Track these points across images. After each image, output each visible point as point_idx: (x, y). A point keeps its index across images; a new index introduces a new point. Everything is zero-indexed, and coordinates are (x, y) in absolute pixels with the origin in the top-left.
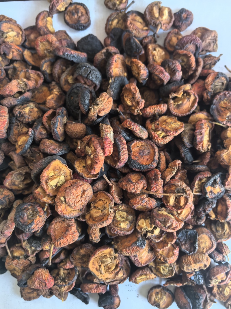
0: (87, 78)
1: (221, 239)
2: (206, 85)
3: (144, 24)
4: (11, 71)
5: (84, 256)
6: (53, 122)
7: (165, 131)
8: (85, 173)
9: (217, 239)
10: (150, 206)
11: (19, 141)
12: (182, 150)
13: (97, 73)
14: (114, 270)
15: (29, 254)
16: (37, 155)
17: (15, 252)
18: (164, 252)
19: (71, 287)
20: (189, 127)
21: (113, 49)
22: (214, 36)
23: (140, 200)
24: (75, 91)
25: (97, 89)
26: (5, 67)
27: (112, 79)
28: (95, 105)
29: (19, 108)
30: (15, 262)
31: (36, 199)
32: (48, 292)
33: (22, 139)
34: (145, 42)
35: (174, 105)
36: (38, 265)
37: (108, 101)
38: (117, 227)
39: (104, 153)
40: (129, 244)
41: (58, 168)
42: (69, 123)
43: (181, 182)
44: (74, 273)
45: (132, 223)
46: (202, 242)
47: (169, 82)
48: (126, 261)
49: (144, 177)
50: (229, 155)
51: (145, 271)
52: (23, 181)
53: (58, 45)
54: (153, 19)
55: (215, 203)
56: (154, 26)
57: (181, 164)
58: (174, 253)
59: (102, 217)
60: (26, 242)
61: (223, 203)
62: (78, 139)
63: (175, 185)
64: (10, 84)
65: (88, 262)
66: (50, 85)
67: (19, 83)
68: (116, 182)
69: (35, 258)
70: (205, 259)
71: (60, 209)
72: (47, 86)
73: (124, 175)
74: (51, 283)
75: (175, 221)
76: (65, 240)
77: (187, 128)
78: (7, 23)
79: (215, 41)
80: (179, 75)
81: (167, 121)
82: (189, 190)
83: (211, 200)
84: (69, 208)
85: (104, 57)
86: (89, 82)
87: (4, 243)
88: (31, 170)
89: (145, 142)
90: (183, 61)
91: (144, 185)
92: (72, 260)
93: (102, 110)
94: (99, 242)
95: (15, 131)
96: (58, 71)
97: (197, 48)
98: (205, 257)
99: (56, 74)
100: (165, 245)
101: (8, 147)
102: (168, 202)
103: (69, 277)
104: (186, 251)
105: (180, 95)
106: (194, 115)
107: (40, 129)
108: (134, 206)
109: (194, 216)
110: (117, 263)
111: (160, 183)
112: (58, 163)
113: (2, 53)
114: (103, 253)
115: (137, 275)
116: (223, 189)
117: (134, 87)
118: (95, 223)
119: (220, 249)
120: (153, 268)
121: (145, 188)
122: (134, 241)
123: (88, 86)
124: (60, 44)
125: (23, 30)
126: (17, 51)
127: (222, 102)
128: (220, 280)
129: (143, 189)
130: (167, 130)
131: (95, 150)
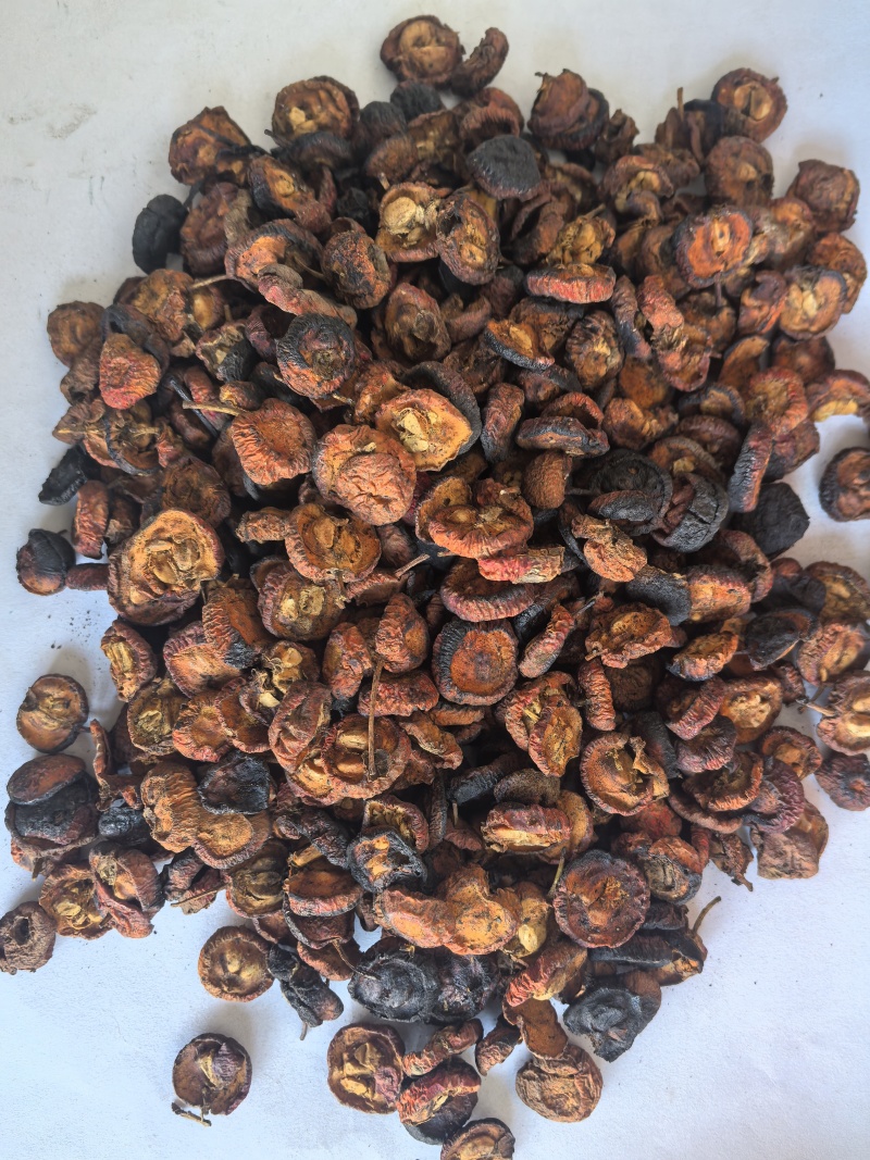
0: (687, 511)
1: (234, 884)
2: (667, 840)
3: (834, 671)
4: (709, 301)
5: (196, 494)
6: (569, 421)
7: (544, 722)
8: (431, 504)
9: (233, 871)
10: (340, 681)
11: (521, 329)
12: (488, 772)
13: (700, 538)
14: (156, 578)
15: (205, 341)
16: (481, 376)
17: (205, 301)
18: (206, 720)
19: (99, 456)
20: (552, 791)
21: (765, 583)
22: (802, 869)
23: (358, 653)
24: (652, 480)
25: (655, 536)
26: (719, 287)
27: (684, 579)
28: (614, 534)
29: (606, 327)
30: (179, 301)
31: (365, 370)
32: (82, 387)
33: (522, 336)
34: (785, 672)
35: (613, 750)
36: (167, 364)
37: (624, 569)
38: (284, 590)
39: (487, 558)
40: (237, 621)
41: (449, 435)
42: (565, 464)
43: (403, 767)
44: (142, 466)
45: (292, 630)
46: (228, 826)
47: (673, 737)
48: (174, 611)
49: (419, 664)
50: (475, 902)
51: (146, 666)
52: (411, 335)
53: (779, 432)
54: (848, 694)
55: (340, 864)
56: (830, 698)
57: (450, 766)
58: (202, 746)
59: (313, 549)
60: (235, 332)
61: (339, 887)
62: (523, 486)
63: (396, 747)
64: (673, 307)
65: (179, 506)
66: (669, 407)
67: (674, 329)
68: (404, 588)
69: (185, 354)
70: (183, 835)
71: (341, 439)
72: (666, 397)
73: (422, 609)
74: (115, 400)
75: (301, 746)
76: (253, 447)
77: (547, 784)
78: (840, 293)
79: (788, 869)
80: (693, 765)
81: (568, 730)
82: (380, 787)
83: (348, 853)
84: (342, 461)
85: (743, 558)
86: (675, 516)
87: (235, 275)
88: (441, 360)
89: (512, 669)
90: (733, 777)
91: (397, 663)
92: (182, 461)
93: (599, 552)
94: (239, 539)
95: (547, 316)
96: (707, 431)
97: (768, 817)
98: (189, 836)
99: (698, 427)
100: (231, 722)
101: (505, 296)
102: (347, 731)
103: (131, 450)
104: (209, 780)
105: (639, 765)
106: (582, 806)
107: (550, 385)
108: (342, 637)
109: (300, 805)
110: (175, 589)
111: (404, 706)
112: (462, 432)
113: (758, 279)
114: (207, 549)
115: (134, 643)
116: (379, 884)
117: (661, 639)
118: (300, 531)
119: (205, 881)
120: (156, 690)
121: (387, 667)
122: (244, 635)
123: (666, 516)
124: (780, 436)
125: (821, 335)
126: (763, 318)
127: (619, 885)
128: (112, 881)
129: (386, 661)
130: (544, 728)
131: (495, 534)
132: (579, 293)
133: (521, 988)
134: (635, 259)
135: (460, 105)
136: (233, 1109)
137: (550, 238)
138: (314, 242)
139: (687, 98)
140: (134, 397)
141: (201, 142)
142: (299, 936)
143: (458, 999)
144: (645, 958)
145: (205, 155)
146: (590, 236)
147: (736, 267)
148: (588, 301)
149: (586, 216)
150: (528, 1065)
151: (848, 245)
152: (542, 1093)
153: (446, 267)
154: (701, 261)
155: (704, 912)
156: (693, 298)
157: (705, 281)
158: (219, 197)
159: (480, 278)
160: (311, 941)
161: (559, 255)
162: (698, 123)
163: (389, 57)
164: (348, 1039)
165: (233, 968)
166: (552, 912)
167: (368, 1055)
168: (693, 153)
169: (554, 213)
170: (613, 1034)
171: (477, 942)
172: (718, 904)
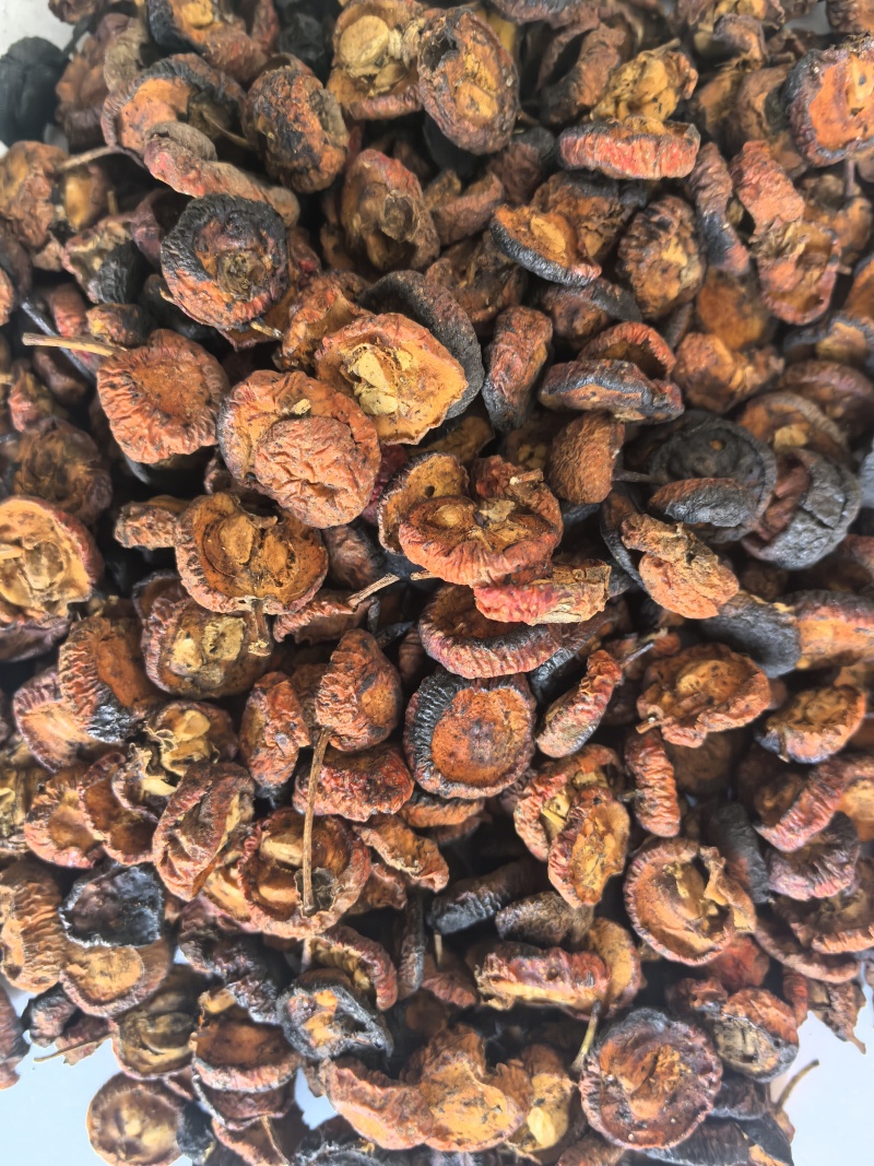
0: (798, 509)
1: (124, 1035)
2: (749, 993)
4: (833, 188)
5: (61, 475)
6: (621, 367)
7: (571, 831)
8: (404, 496)
9: (120, 1018)
10: (263, 763)
11: (549, 222)
12: (488, 895)
13: (817, 551)
14: (2, 598)
15: (74, 244)
16: (485, 296)
17: (80, 186)
18: (71, 810)
20: (580, 925)
23: (288, 723)
24: (747, 460)
25: (746, 544)
26: (851, 165)
27: (790, 613)
28: (690, 547)
29: (681, 222)
30: (44, 186)
31: (303, 285)
33: (551, 232)
35: (673, 865)
36: (26, 280)
37: (703, 601)
38: (179, 624)
39: (488, 585)
40: (109, 670)
41: (428, 389)
42: (614, 434)
43: (358, 892)
45: (194, 682)
46: (108, 959)
47: (765, 847)
48: (39, 641)
49: (383, 737)
50: (464, 1085)
52: (379, 233)
55: (267, 1020)
57: (430, 886)
58: (66, 847)
59: (218, 566)
60: (121, 232)
61: (268, 1050)
62: (547, 469)
63: (346, 865)
64: (790, 188)
65: (35, 494)
66: (770, 349)
67: (787, 226)
68: (363, 622)
69: (54, 265)
70: (39, 974)
71: (259, 393)
72: (764, 333)
73: (391, 652)
75: (200, 868)
76: (127, 406)
77: (575, 916)
80: (794, 887)
81: (609, 837)
82: (322, 923)
83: (279, 1005)
84: (262, 429)
86: (779, 516)
87: (119, 143)
88: (423, 270)
89: (525, 744)
90: (848, 903)
91: (349, 738)
92: (43, 424)
93: (665, 574)
94: (118, 544)
95: (595, 204)
96: (828, 385)
98: (48, 975)
99: (814, 379)
100: (101, 819)
101: (524, 171)
102: (276, 834)
104: (76, 898)
105: (715, 893)
106: (627, 943)
107: (593, 309)
108: (265, 698)
109: (214, 926)
110: (30, 613)
111: (356, 807)
112: (452, 387)
114: (73, 557)
116: (324, 1051)
117: (754, 706)
118: (198, 538)
119: (79, 1028)
121: (334, 744)
122: (118, 691)
123: (765, 515)
127: (676, 1057)
129: (334, 734)
130: (572, 841)
131: (501, 547)
132: (643, 161)
134: (725, 121)
137: (597, 80)
138: (234, 90)
142: (214, 1113)
144: (712, 1162)
146: (659, 77)
148: (657, 175)
149: (653, 52)
153: (433, 123)
154: (828, 122)
155: (794, 1080)
157: (834, 152)
158: (107, 35)
159: (486, 143)
160: (228, 1119)
161: (611, 110)
165: (132, 1128)
166: (577, 1095)
169: (604, 43)
171: (466, 1136)
172: (814, 1070)
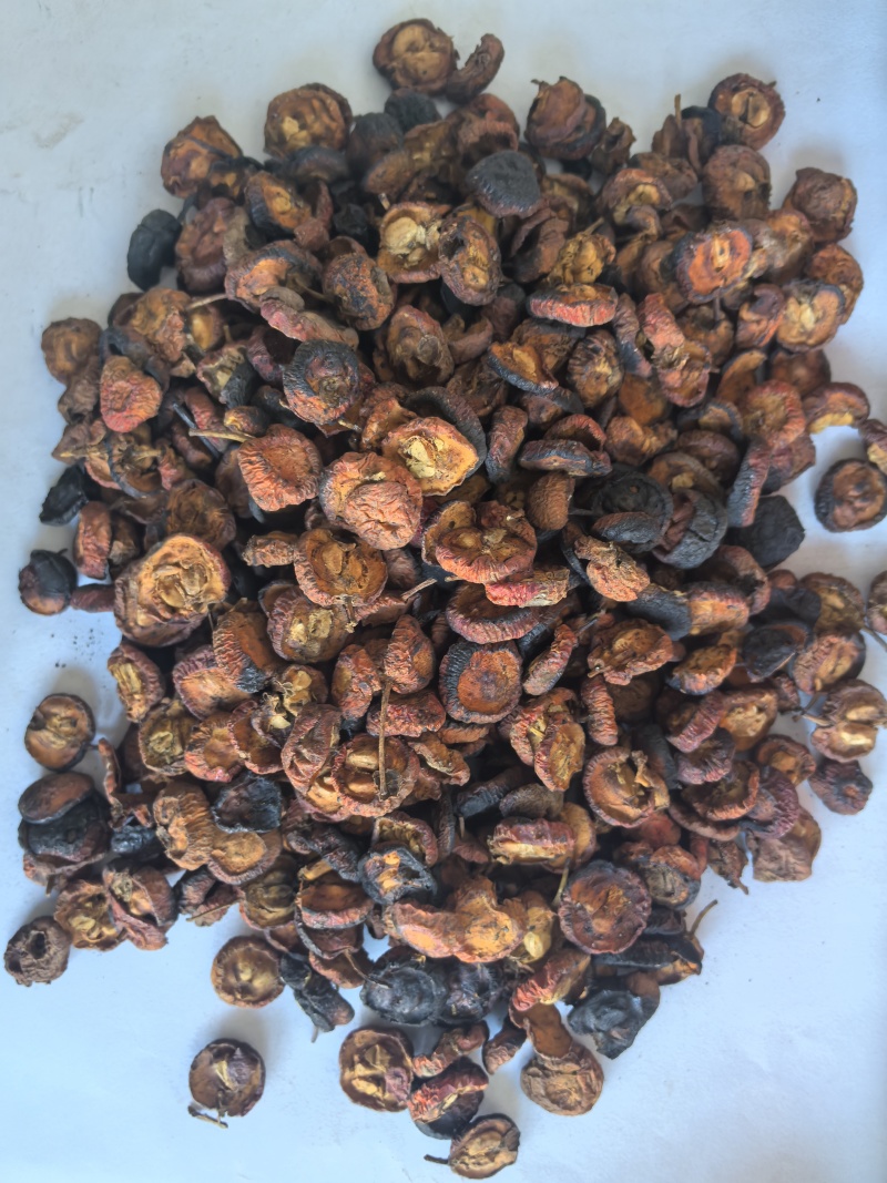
0: (687, 530)
1: (248, 899)
2: (667, 848)
3: (829, 681)
4: (707, 314)
5: (203, 519)
6: (573, 445)
7: (549, 740)
8: (437, 528)
9: (246, 886)
10: (349, 703)
11: (524, 351)
12: (494, 786)
13: (701, 557)
14: (163, 602)
15: (207, 363)
16: (484, 399)
17: (204, 321)
18: (217, 741)
19: (101, 478)
20: (556, 805)
21: (762, 598)
22: (796, 872)
23: (367, 676)
24: (654, 499)
25: (655, 553)
26: (717, 301)
27: (684, 596)
28: (618, 556)
29: (607, 347)
30: (178, 321)
31: (371, 395)
32: (81, 408)
33: (525, 358)
34: (781, 683)
35: (615, 764)
36: (167, 386)
37: (628, 590)
38: (294, 615)
39: (494, 583)
40: (247, 646)
41: (454, 462)
42: (568, 485)
43: (413, 785)
44: (145, 489)
45: (301, 653)
46: (241, 844)
47: (674, 750)
48: (180, 632)
49: (426, 684)
50: (483, 913)
51: (155, 688)
52: (414, 359)
53: (776, 447)
55: (352, 878)
56: (825, 708)
57: (457, 783)
58: (215, 767)
59: (323, 575)
60: (236, 354)
61: (350, 900)
62: (526, 508)
63: (406, 767)
64: (674, 328)
65: (184, 531)
66: (668, 423)
67: (675, 349)
68: (410, 610)
69: (185, 374)
70: (198, 853)
71: (349, 470)
72: (664, 412)
73: (427, 629)
74: (119, 423)
75: (316, 768)
76: (261, 475)
77: (552, 799)
78: (838, 307)
79: (783, 872)
80: (693, 776)
81: (572, 746)
82: (391, 805)
83: (359, 868)
84: (349, 489)
85: (742, 573)
86: (676, 534)
87: (235, 296)
88: (444, 384)
89: (516, 687)
90: (730, 787)
91: (405, 685)
92: (185, 484)
93: (603, 574)
94: (246, 563)
95: (549, 337)
96: (706, 447)
97: (765, 824)
98: (204, 854)
99: (697, 443)
100: (244, 744)
101: (507, 316)
102: (357, 751)
103: (132, 473)
104: (223, 800)
105: (641, 779)
106: (586, 818)
107: (554, 407)
108: (351, 661)
109: (310, 820)
110: (182, 612)
111: (413, 727)
112: (469, 458)
113: (757, 293)
114: (215, 573)
115: (142, 665)
116: (390, 897)
117: (662, 657)
118: (309, 557)
119: (218, 895)
120: (165, 711)
121: (395, 689)
122: (255, 659)
123: (666, 534)
124: (778, 450)
125: (818, 348)
126: (761, 332)
127: (621, 893)
128: (127, 898)
129: (395, 683)
130: (550, 746)
131: (502, 559)
132: (583, 317)
133: (529, 994)
134: (634, 274)
135: (454, 113)
136: (248, 1111)
137: (551, 256)
138: (314, 262)
139: (684, 105)
140: (136, 421)
141: (194, 154)
142: (312, 947)
143: (466, 1003)
144: (647, 961)
145: (199, 168)
146: (591, 255)
147: (735, 282)
148: (592, 324)
149: (586, 232)
150: (531, 1064)
151: (845, 256)
152: (546, 1089)
153: (448, 289)
154: (701, 278)
155: (702, 915)
156: (692, 312)
157: (705, 296)
158: (214, 213)
159: (482, 300)
160: (323, 952)
161: (560, 274)
162: (695, 131)
163: (383, 62)
164: (358, 1042)
165: (245, 977)
166: (557, 920)
167: (379, 1057)
168: (690, 163)
169: (554, 231)
170: (615, 1033)
171: (485, 950)
172: (715, 907)
